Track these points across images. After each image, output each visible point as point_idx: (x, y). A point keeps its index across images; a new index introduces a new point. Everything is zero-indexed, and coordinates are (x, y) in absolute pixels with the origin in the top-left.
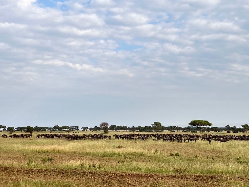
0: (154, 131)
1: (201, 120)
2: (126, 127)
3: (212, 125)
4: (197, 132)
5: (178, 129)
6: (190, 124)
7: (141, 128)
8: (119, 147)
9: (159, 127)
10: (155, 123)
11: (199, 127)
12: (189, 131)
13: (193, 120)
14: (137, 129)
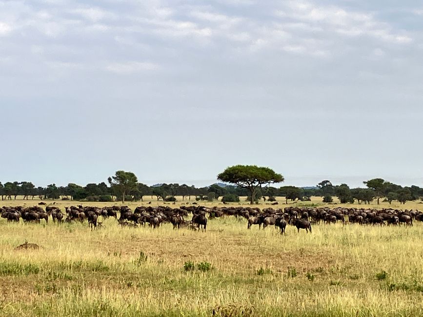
0: (114, 197)
1: (253, 165)
2: (31, 185)
3: (282, 180)
4: (238, 201)
5: (185, 190)
6: (221, 177)
7: (76, 190)
8: (25, 246)
9: (129, 185)
10: (118, 173)
11: (247, 185)
12: (217, 198)
13: (231, 166)
14: (63, 191)
